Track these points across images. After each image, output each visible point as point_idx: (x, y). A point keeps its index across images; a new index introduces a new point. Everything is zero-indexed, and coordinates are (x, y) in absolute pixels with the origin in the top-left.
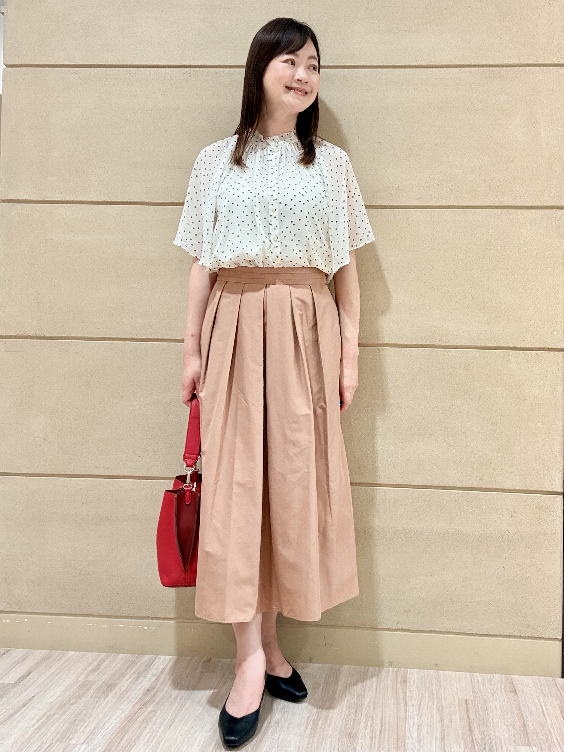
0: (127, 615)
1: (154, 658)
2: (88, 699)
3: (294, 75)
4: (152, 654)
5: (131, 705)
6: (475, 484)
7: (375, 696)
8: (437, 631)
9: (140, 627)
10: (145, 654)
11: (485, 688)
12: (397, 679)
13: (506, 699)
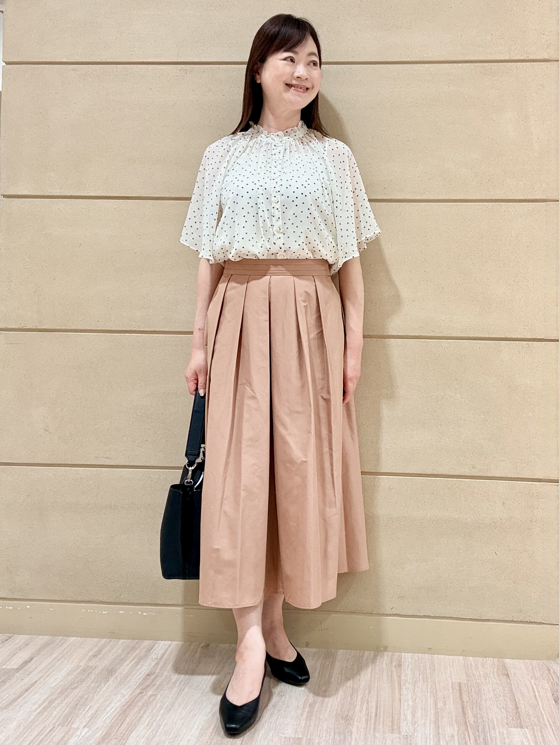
0: (127, 601)
1: (153, 644)
2: (89, 683)
4: (152, 640)
5: (131, 690)
6: (467, 473)
7: (371, 679)
8: (430, 616)
9: (139, 613)
10: (144, 639)
11: (478, 672)
12: (391, 662)
13: (499, 682)
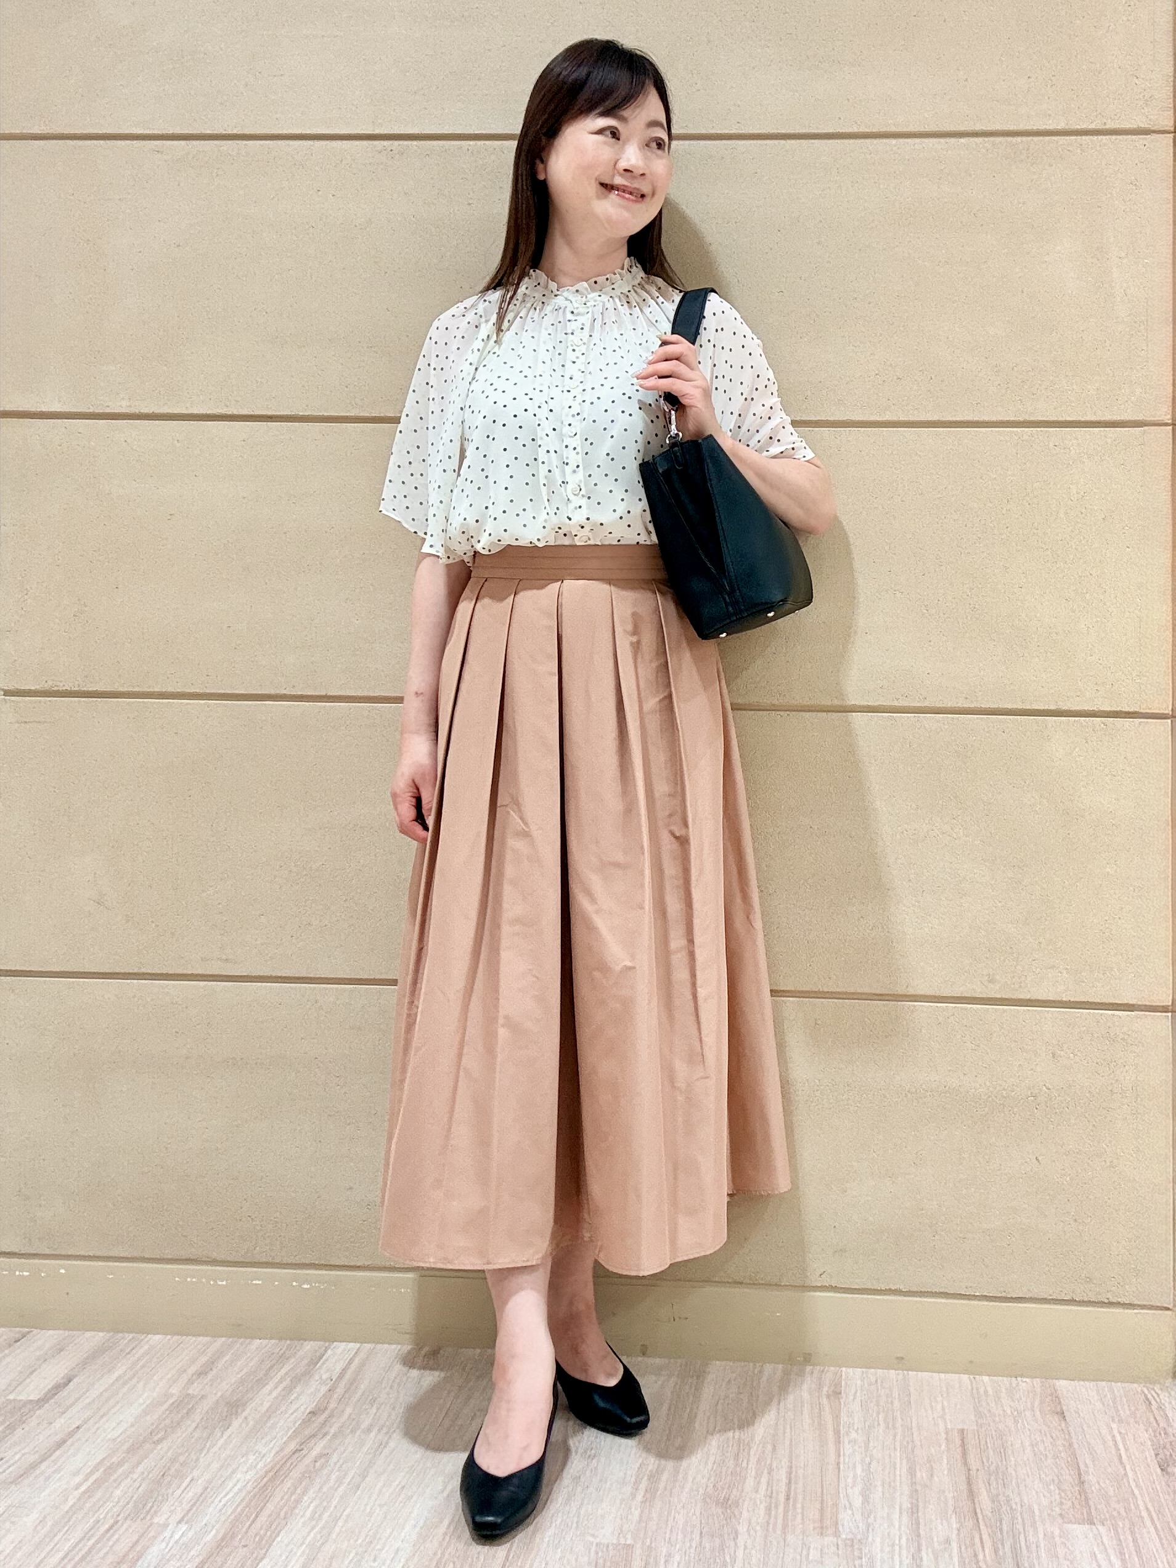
0: (269, 1259)
1: (324, 1348)
2: (190, 1429)
3: (618, 160)
4: (320, 1341)
5: (277, 1444)
6: (978, 991)
7: (777, 1424)
8: (901, 1291)
9: (294, 1284)
10: (305, 1341)
11: (1000, 1407)
12: (820, 1388)
13: (1045, 1428)
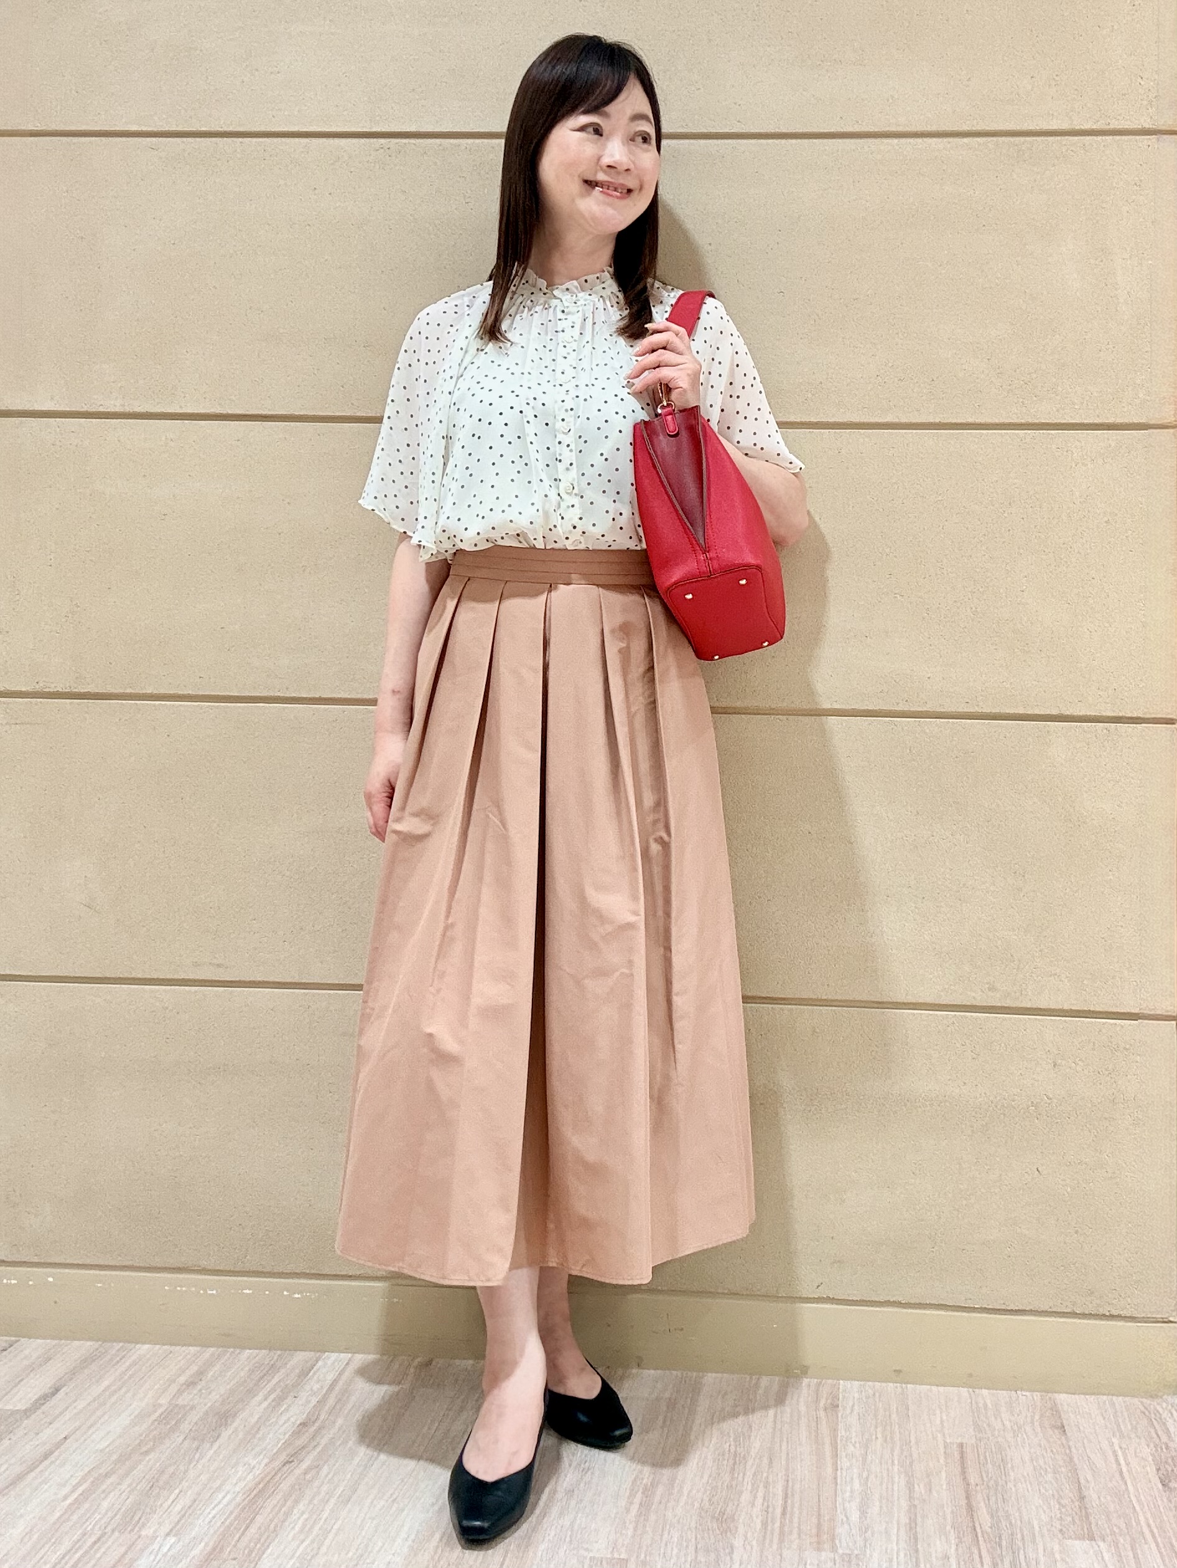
0: (260, 1268)
1: (314, 1359)
2: (178, 1442)
3: (601, 157)
4: (311, 1351)
5: (267, 1455)
6: (978, 999)
7: (773, 1437)
8: (900, 1303)
9: (285, 1293)
10: (296, 1351)
11: (999, 1420)
12: (817, 1401)
13: (1043, 1442)
